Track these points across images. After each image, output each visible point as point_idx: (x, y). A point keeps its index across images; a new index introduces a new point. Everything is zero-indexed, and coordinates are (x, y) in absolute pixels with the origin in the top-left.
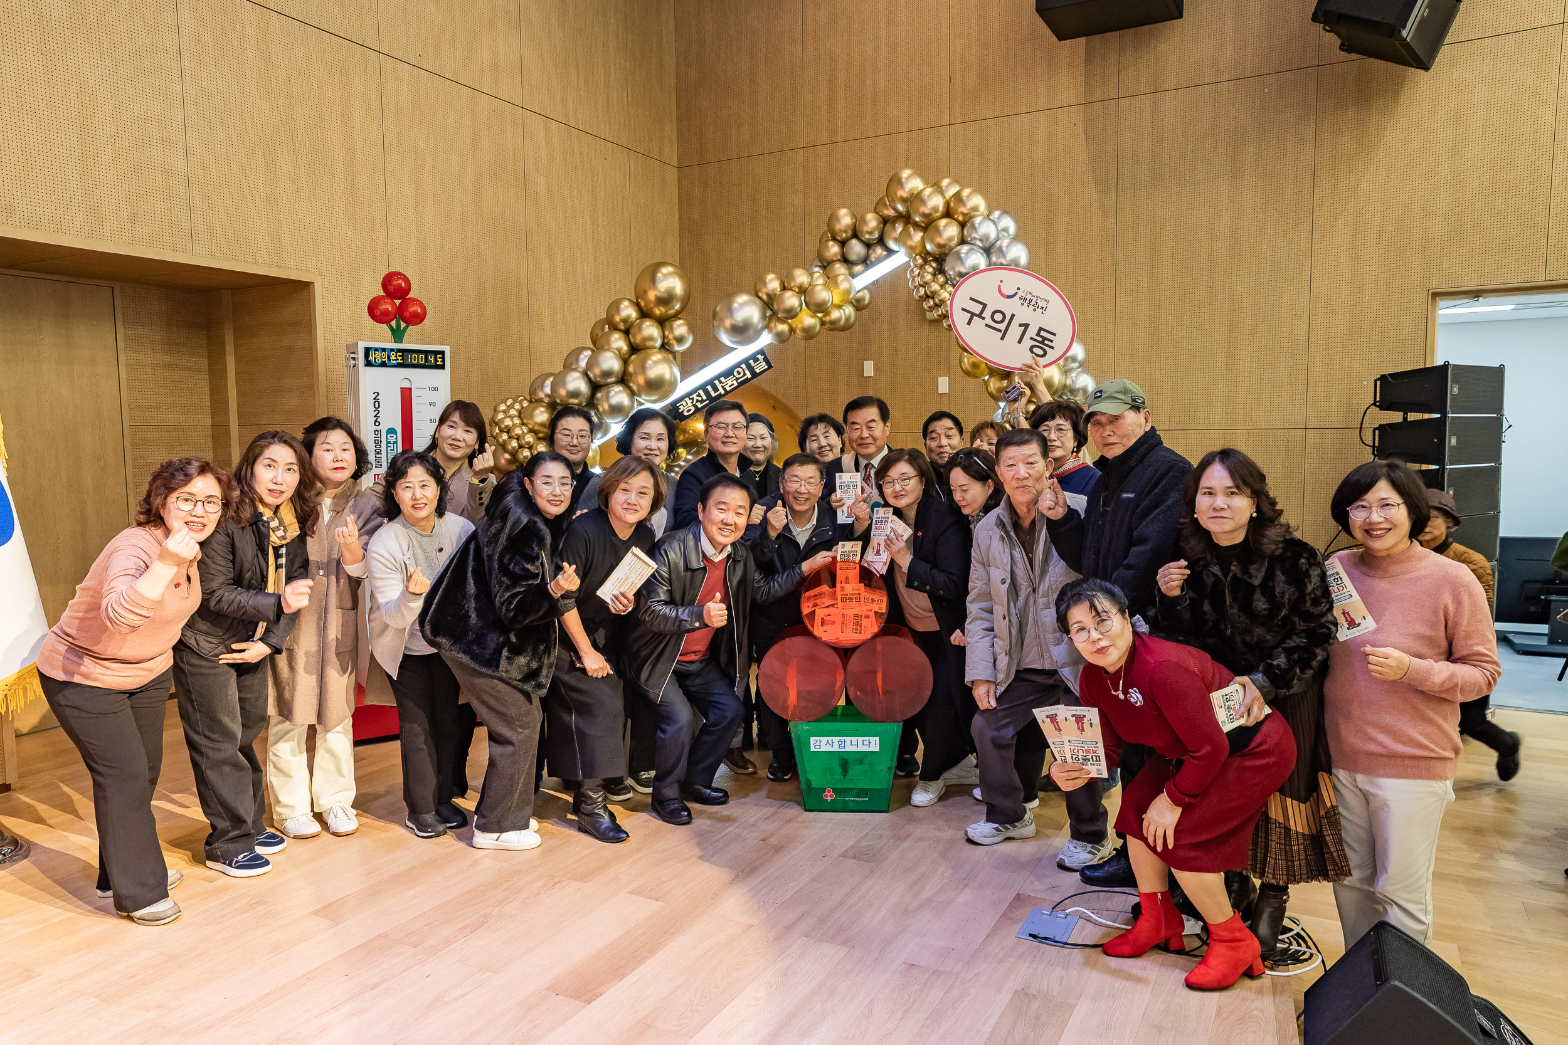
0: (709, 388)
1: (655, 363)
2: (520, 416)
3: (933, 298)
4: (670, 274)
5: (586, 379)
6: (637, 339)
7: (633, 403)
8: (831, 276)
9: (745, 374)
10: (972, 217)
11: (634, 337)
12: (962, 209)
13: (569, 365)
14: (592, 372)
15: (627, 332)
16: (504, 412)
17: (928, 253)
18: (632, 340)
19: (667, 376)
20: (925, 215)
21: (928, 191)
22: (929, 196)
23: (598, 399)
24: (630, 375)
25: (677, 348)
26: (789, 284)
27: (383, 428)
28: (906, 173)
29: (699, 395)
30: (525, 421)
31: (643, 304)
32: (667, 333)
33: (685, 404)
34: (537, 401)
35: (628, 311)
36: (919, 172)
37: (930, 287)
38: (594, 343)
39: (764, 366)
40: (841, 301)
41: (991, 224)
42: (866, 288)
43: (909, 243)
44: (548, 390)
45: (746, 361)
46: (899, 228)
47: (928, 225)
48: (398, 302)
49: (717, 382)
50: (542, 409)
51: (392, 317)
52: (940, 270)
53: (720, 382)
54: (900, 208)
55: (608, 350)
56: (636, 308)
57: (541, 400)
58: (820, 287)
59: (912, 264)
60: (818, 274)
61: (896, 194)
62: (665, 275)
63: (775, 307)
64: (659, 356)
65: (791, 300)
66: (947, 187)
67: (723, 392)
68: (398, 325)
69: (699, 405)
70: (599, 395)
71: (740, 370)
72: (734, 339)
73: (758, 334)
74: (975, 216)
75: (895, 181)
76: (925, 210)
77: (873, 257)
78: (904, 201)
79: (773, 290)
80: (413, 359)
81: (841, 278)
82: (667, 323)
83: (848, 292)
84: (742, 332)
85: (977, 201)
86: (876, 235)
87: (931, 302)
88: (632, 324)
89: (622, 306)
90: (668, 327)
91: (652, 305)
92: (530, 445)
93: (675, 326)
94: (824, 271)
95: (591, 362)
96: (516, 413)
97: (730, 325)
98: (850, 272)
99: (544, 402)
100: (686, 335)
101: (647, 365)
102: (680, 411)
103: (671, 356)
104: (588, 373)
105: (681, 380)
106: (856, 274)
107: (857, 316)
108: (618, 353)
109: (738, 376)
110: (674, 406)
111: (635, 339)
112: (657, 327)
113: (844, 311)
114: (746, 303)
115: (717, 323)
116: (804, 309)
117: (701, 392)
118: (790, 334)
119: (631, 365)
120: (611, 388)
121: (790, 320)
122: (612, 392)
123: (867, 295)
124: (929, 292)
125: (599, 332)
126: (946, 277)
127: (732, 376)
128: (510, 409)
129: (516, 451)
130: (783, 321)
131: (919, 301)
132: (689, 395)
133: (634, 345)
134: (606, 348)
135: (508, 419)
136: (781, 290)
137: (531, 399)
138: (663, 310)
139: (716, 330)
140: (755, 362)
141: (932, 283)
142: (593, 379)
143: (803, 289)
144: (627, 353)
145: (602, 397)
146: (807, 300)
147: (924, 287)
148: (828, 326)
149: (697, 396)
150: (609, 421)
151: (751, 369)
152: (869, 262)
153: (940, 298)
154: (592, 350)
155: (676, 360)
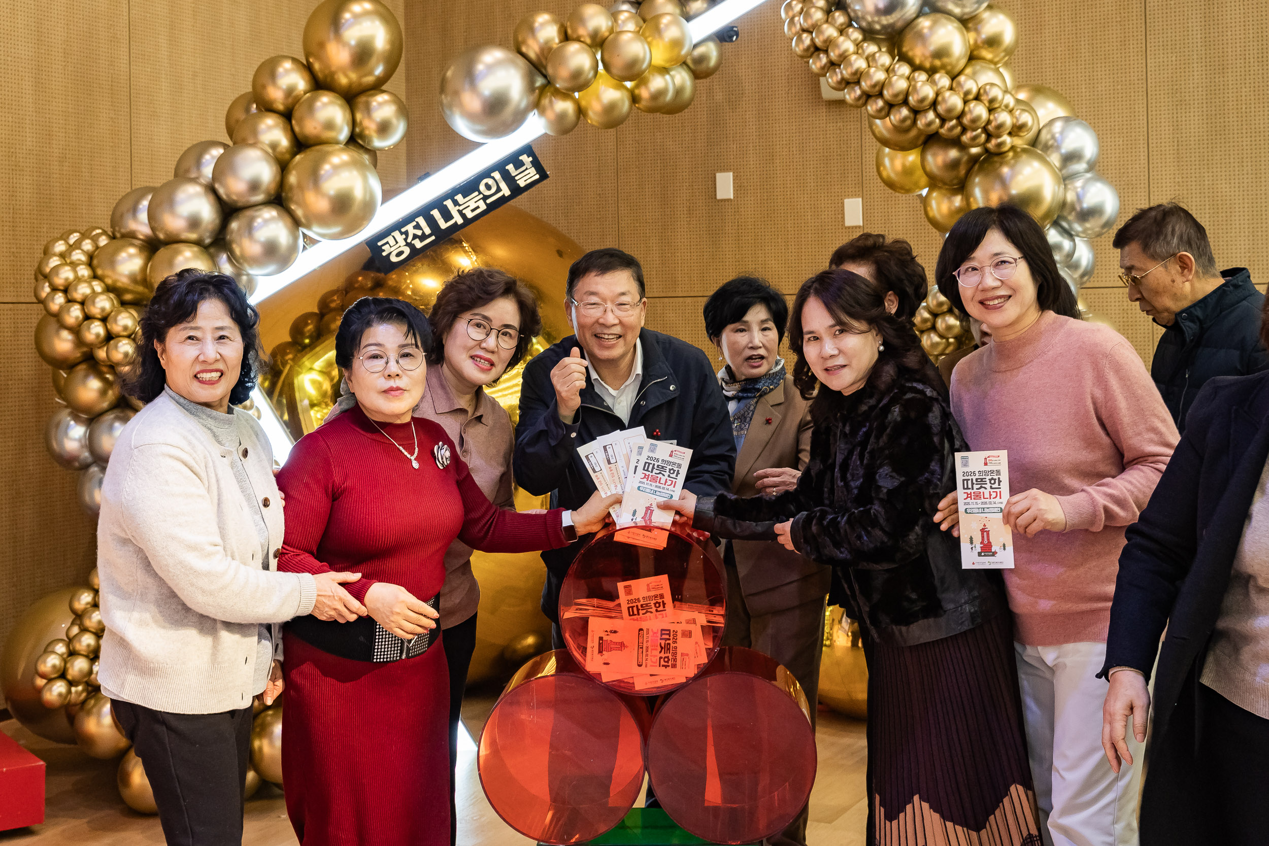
0: (436, 213)
1: (336, 168)
2: (90, 264)
3: (826, 51)
4: (366, 13)
5: (212, 198)
6: (310, 127)
7: (296, 239)
8: (648, 17)
9: (499, 190)
11: (301, 121)
13: (184, 174)
14: (221, 183)
15: (287, 116)
16: (62, 255)
18: (297, 129)
19: (359, 194)
23: (232, 233)
24: (291, 188)
25: (378, 143)
26: (574, 30)
29: (418, 227)
30: (99, 272)
31: (317, 66)
32: (359, 116)
33: (392, 242)
34: (124, 236)
35: (292, 78)
37: (820, 32)
38: (231, 132)
39: (531, 174)
40: (670, 60)
42: (711, 37)
44: (143, 216)
45: (500, 167)
49: (449, 203)
50: (132, 250)
52: (839, 5)
53: (456, 203)
55: (254, 145)
56: (306, 75)
57: (130, 236)
58: (630, 35)
60: (626, 15)
62: (355, 16)
63: (550, 71)
64: (345, 157)
65: (578, 58)
67: (460, 221)
69: (418, 244)
70: (234, 225)
71: (490, 181)
72: (479, 127)
73: (519, 118)
79: (547, 42)
81: (665, 20)
82: (362, 99)
83: (677, 43)
84: (494, 114)
88: (297, 100)
89: (280, 70)
90: (361, 106)
91: (333, 69)
92: (104, 314)
93: (374, 104)
94: (638, 8)
95: (223, 167)
96: (83, 258)
97: (472, 102)
98: (682, 11)
99: (136, 238)
100: (394, 121)
101: (322, 172)
102: (384, 254)
103: (366, 158)
104: (217, 186)
105: (384, 200)
106: (692, 13)
107: (695, 89)
108: (270, 151)
109: (487, 193)
110: (373, 244)
111: (301, 127)
112: (341, 106)
113: (672, 78)
114: (498, 64)
115: (449, 98)
116: (601, 75)
117: (421, 220)
118: (578, 118)
119: (294, 172)
120: (257, 213)
121: (576, 95)
122: (259, 220)
123: (712, 51)
124: (819, 42)
125: (240, 115)
126: (849, 15)
127: (477, 193)
128: (74, 250)
129: (80, 325)
130: (566, 94)
131: (802, 57)
132: (398, 226)
133: (299, 137)
134: (251, 142)
135: (67, 268)
136: (561, 42)
137: (113, 233)
138: (353, 76)
139: (448, 112)
140: (516, 169)
141: (825, 26)
142: (224, 197)
143: (598, 40)
144: (287, 151)
145: (239, 229)
146: (606, 57)
147: (811, 33)
148: (643, 104)
149: (415, 227)
150: (253, 271)
151: (509, 180)
153: (838, 51)
154: (225, 146)
155: (375, 166)
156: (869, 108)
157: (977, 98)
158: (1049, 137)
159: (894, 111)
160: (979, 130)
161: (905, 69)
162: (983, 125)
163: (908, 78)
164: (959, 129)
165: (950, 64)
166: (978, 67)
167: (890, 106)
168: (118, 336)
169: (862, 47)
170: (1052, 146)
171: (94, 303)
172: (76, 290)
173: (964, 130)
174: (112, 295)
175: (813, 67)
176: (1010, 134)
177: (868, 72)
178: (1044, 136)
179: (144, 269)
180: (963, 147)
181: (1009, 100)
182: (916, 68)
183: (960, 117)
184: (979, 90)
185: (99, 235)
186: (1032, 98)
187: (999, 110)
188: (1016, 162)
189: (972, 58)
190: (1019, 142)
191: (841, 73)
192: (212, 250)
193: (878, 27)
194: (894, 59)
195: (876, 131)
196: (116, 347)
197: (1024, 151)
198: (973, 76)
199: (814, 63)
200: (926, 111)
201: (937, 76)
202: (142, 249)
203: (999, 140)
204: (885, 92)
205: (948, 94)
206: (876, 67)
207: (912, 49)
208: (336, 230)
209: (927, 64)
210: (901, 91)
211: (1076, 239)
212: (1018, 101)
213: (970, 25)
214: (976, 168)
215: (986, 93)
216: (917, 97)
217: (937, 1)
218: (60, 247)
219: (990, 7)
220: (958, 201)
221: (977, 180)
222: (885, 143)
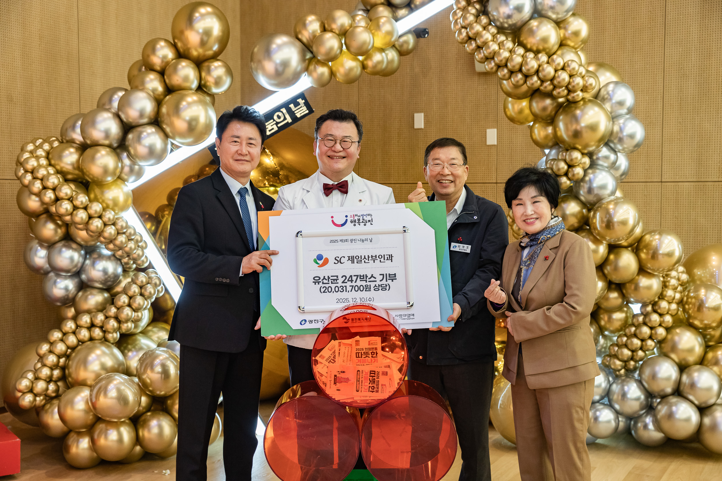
1: (189, 104)
2: (47, 157)
3: (475, 40)
4: (208, 14)
5: (117, 120)
6: (176, 80)
7: (166, 145)
8: (373, 18)
9: (285, 119)
11: (169, 77)
13: (103, 106)
14: (123, 112)
15: (162, 73)
16: (31, 152)
18: (167, 81)
19: (202, 120)
23: (129, 141)
24: (163, 116)
25: (215, 90)
26: (329, 25)
30: (53, 162)
31: (179, 45)
32: (203, 74)
34: (68, 142)
35: (165, 51)
37: (472, 28)
38: (130, 83)
39: (304, 110)
40: (386, 44)
42: (409, 32)
44: (78, 130)
45: (286, 105)
50: (72, 150)
52: (484, 12)
55: (143, 90)
56: (173, 50)
57: (71, 142)
58: (361, 29)
59: (455, 7)
60: (360, 17)
62: (203, 15)
63: (314, 49)
64: (195, 98)
65: (331, 42)
70: (130, 136)
71: (280, 114)
72: (273, 82)
73: (296, 77)
77: (417, 2)
79: (314, 32)
81: (383, 20)
82: (206, 64)
83: (390, 33)
84: (281, 75)
88: (168, 64)
89: (158, 46)
90: (205, 68)
91: (189, 46)
92: (54, 186)
93: (213, 67)
94: (367, 13)
95: (124, 103)
96: (44, 154)
97: (269, 66)
98: (393, 15)
99: (75, 143)
100: (224, 78)
101: (181, 106)
103: (208, 99)
104: (120, 113)
106: (399, 17)
107: (400, 62)
108: (152, 94)
109: (278, 121)
111: (170, 80)
112: (193, 68)
113: (387, 55)
114: (285, 44)
115: (255, 65)
116: (345, 52)
118: (331, 78)
119: (165, 106)
120: (143, 130)
121: (330, 63)
122: (145, 134)
123: (410, 40)
124: (471, 34)
125: (135, 72)
126: (489, 18)
127: (272, 121)
128: (38, 149)
129: (40, 192)
130: (324, 63)
131: (461, 43)
133: (169, 85)
134: (141, 88)
135: (33, 159)
136: (321, 32)
137: (62, 140)
138: (201, 51)
139: (255, 73)
140: (295, 107)
141: (475, 24)
142: (125, 120)
143: (343, 31)
144: (161, 94)
145: (133, 138)
146: (347, 42)
147: (466, 28)
148: (369, 70)
150: (142, 163)
151: (291, 113)
152: (413, 6)
153: (482, 40)
154: (126, 90)
155: (213, 104)
156: (499, 73)
157: (563, 69)
158: (605, 93)
159: (513, 75)
160: (564, 88)
161: (521, 51)
162: (566, 85)
163: (523, 56)
164: (551, 87)
165: (548, 48)
166: (565, 51)
167: (512, 73)
168: (62, 199)
169: (496, 37)
170: (607, 99)
171: (48, 180)
172: (38, 172)
173: (555, 87)
174: (59, 176)
175: (468, 49)
176: (582, 90)
177: (499, 52)
178: (603, 92)
179: (78, 161)
180: (554, 98)
181: (582, 70)
182: (528, 50)
183: (552, 80)
184: (565, 64)
185: (54, 141)
186: (597, 70)
187: (576, 76)
188: (585, 107)
189: (562, 45)
190: (588, 96)
191: (484, 53)
192: (118, 151)
193: (506, 25)
194: (515, 45)
195: (504, 88)
196: (61, 205)
197: (590, 101)
198: (562, 56)
199: (468, 46)
200: (532, 76)
201: (540, 55)
202: (77, 149)
203: (575, 94)
204: (509, 64)
205: (545, 66)
206: (504, 49)
207: (526, 39)
208: (189, 140)
209: (535, 48)
210: (518, 64)
211: (619, 154)
212: (588, 71)
213: (561, 25)
214: (561, 110)
215: (568, 66)
216: (527, 67)
217: (542, 10)
218: (30, 147)
219: (574, 15)
220: (550, 130)
221: (561, 117)
222: (509, 95)
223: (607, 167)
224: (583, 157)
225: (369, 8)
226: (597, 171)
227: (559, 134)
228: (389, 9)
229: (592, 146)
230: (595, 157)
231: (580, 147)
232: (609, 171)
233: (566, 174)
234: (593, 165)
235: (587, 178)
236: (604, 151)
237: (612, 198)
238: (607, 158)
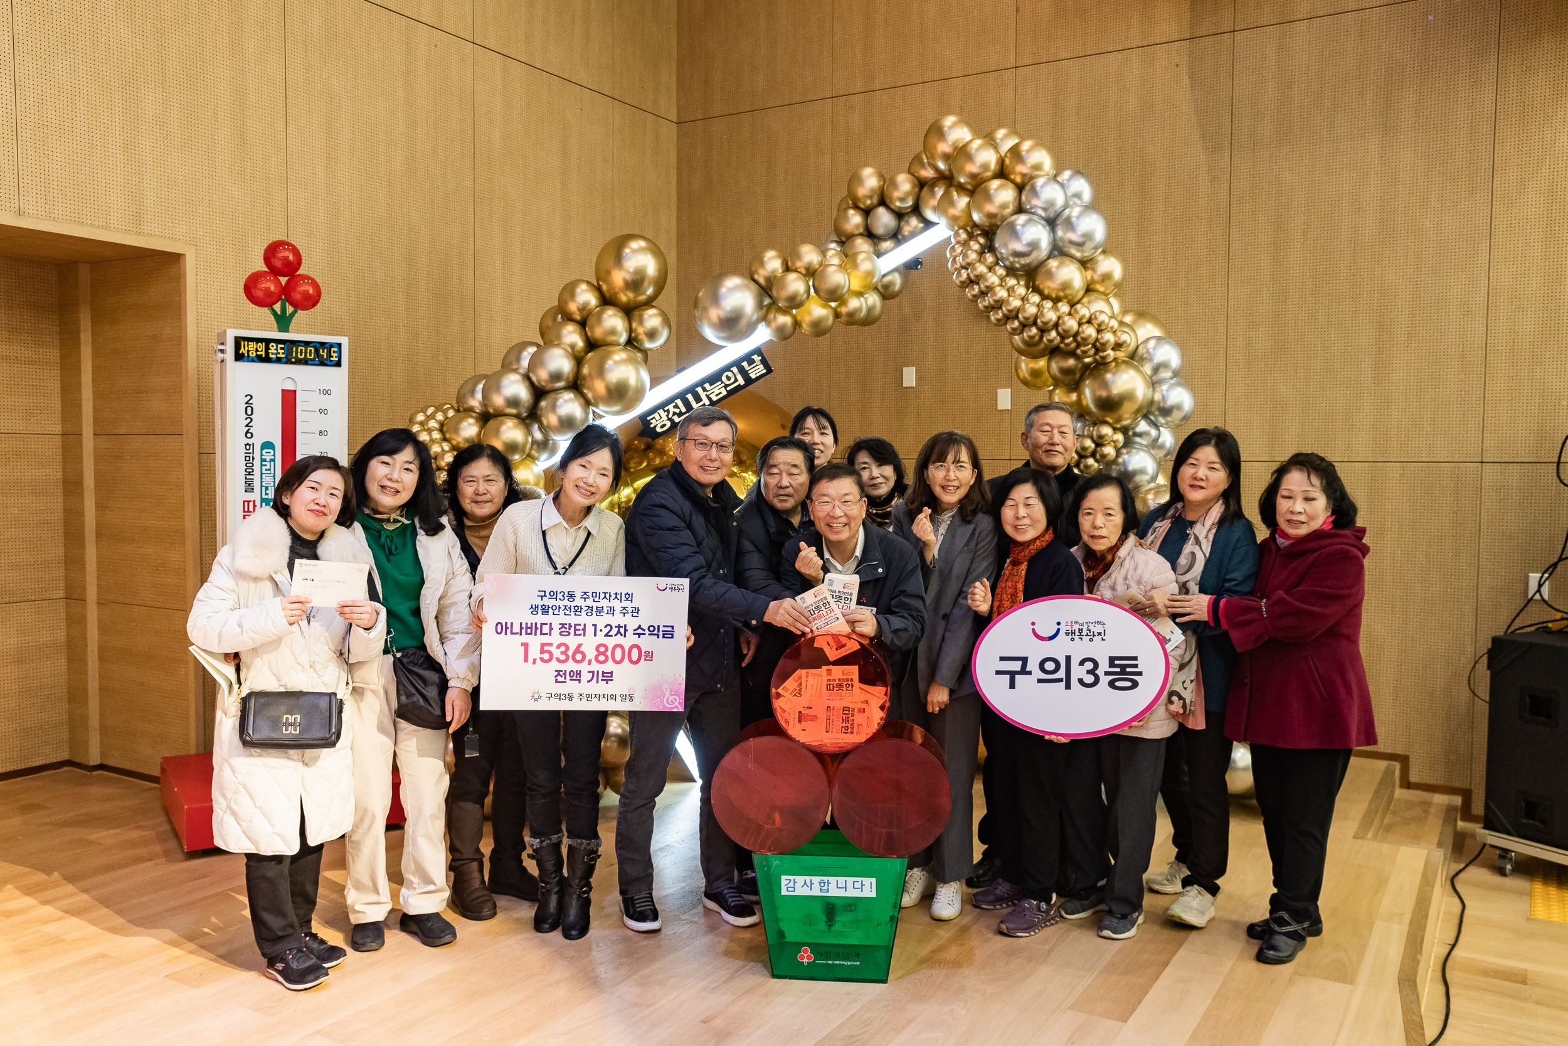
0: (690, 397)
1: (617, 363)
2: (441, 430)
3: (978, 283)
4: (641, 250)
5: (527, 383)
6: (598, 333)
7: (587, 414)
8: (850, 253)
9: (736, 380)
10: (1032, 178)
11: (592, 328)
12: (1021, 169)
13: (508, 366)
14: (535, 374)
15: (583, 324)
16: (422, 423)
17: (975, 225)
18: (589, 334)
19: (633, 382)
20: (973, 176)
21: (978, 142)
22: (977, 150)
23: (541, 409)
24: (584, 378)
25: (648, 345)
26: (793, 263)
27: (257, 441)
28: (949, 121)
29: (676, 406)
30: (448, 436)
31: (604, 288)
32: (634, 325)
33: (658, 417)
34: (466, 410)
35: (586, 297)
36: (966, 120)
37: (974, 269)
38: (542, 336)
39: (760, 369)
40: (864, 287)
41: (1057, 187)
42: (896, 270)
43: (952, 211)
44: (479, 396)
45: (737, 364)
46: (939, 191)
47: (976, 188)
48: (283, 280)
49: (699, 390)
50: (471, 421)
51: (275, 298)
52: (990, 248)
53: (704, 390)
54: (941, 165)
55: (558, 345)
56: (597, 294)
57: (470, 410)
58: (834, 267)
59: (953, 240)
60: (833, 252)
61: (935, 147)
62: (634, 251)
63: (774, 293)
64: (623, 355)
65: (795, 284)
66: (1002, 140)
68: (284, 309)
69: (676, 419)
70: (543, 404)
71: (730, 374)
72: (721, 335)
73: (751, 328)
74: (1037, 177)
75: (936, 131)
76: (972, 168)
77: (906, 230)
78: (947, 157)
79: (773, 272)
80: (300, 353)
81: (861, 257)
82: (636, 313)
83: (870, 274)
84: (732, 325)
85: (1040, 157)
86: (910, 203)
87: (976, 289)
88: (590, 312)
89: (578, 290)
90: (636, 317)
91: (617, 290)
93: (646, 316)
94: (842, 247)
95: (536, 361)
96: (437, 426)
97: (716, 316)
98: (875, 250)
99: (474, 412)
100: (660, 328)
101: (607, 366)
102: (652, 426)
103: (639, 355)
104: (531, 375)
105: (652, 387)
106: (882, 251)
107: (883, 307)
108: (570, 350)
109: (728, 382)
110: (644, 419)
111: (592, 332)
112: (621, 318)
113: (866, 300)
114: (737, 288)
115: (699, 313)
116: (812, 297)
117: (679, 402)
118: (795, 329)
119: (586, 366)
120: (559, 396)
121: (794, 311)
122: (561, 401)
123: (897, 280)
124: (972, 276)
125: (549, 322)
126: (996, 256)
127: (720, 382)
128: (430, 420)
130: (785, 311)
131: (961, 287)
132: (663, 406)
133: (591, 340)
134: (556, 343)
135: (425, 433)
136: (783, 272)
137: (458, 408)
138: (631, 295)
139: (699, 323)
140: (749, 365)
141: (978, 264)
142: (536, 383)
143: (811, 271)
144: (582, 350)
145: (546, 406)
146: (816, 284)
147: (967, 269)
148: (843, 319)
149: (674, 407)
150: (556, 437)
151: (744, 373)
152: (900, 237)
153: (987, 284)
154: (538, 345)
155: (646, 360)
156: (1008, 326)
157: (1089, 322)
158: (1144, 351)
159: (1026, 329)
160: (1090, 346)
161: (1036, 298)
162: (1093, 342)
163: (1038, 305)
164: (1073, 345)
165: (1071, 295)
166: (1093, 298)
167: (1024, 326)
169: (1005, 281)
170: (1146, 359)
173: (1078, 345)
175: (968, 294)
176: (1113, 349)
177: (1008, 300)
178: (1141, 350)
179: (479, 434)
180: (1078, 358)
181: (1114, 323)
182: (1044, 297)
183: (1075, 336)
184: (1091, 316)
185: (448, 409)
186: (1134, 321)
187: (1106, 331)
188: (1117, 371)
189: (1089, 290)
190: (1120, 355)
191: (989, 300)
192: (528, 421)
193: (1018, 266)
194: (1028, 289)
195: (1015, 343)
197: (1124, 362)
198: (1088, 305)
199: (969, 291)
200: (1049, 331)
201: (1060, 304)
202: (477, 420)
203: (1105, 353)
204: (1020, 316)
205: (1067, 318)
206: (1015, 296)
207: (1042, 283)
208: (616, 408)
209: (1054, 295)
210: (1032, 315)
211: (1161, 429)
212: (1121, 323)
213: (1088, 265)
214: (1087, 373)
215: (1096, 318)
216: (1044, 320)
217: (1063, 246)
218: (420, 417)
219: (1104, 252)
220: (1074, 397)
221: (1087, 382)
222: (1021, 352)
223: (1146, 446)
224: (1115, 433)
225: (844, 239)
226: (1134, 451)
227: (1084, 403)
228: (870, 241)
229: (1128, 419)
230: (1131, 433)
231: (1111, 421)
232: (1148, 452)
233: (1093, 455)
234: (1128, 443)
235: (1120, 460)
236: (1143, 426)
237: (1152, 485)
238: (1147, 434)
